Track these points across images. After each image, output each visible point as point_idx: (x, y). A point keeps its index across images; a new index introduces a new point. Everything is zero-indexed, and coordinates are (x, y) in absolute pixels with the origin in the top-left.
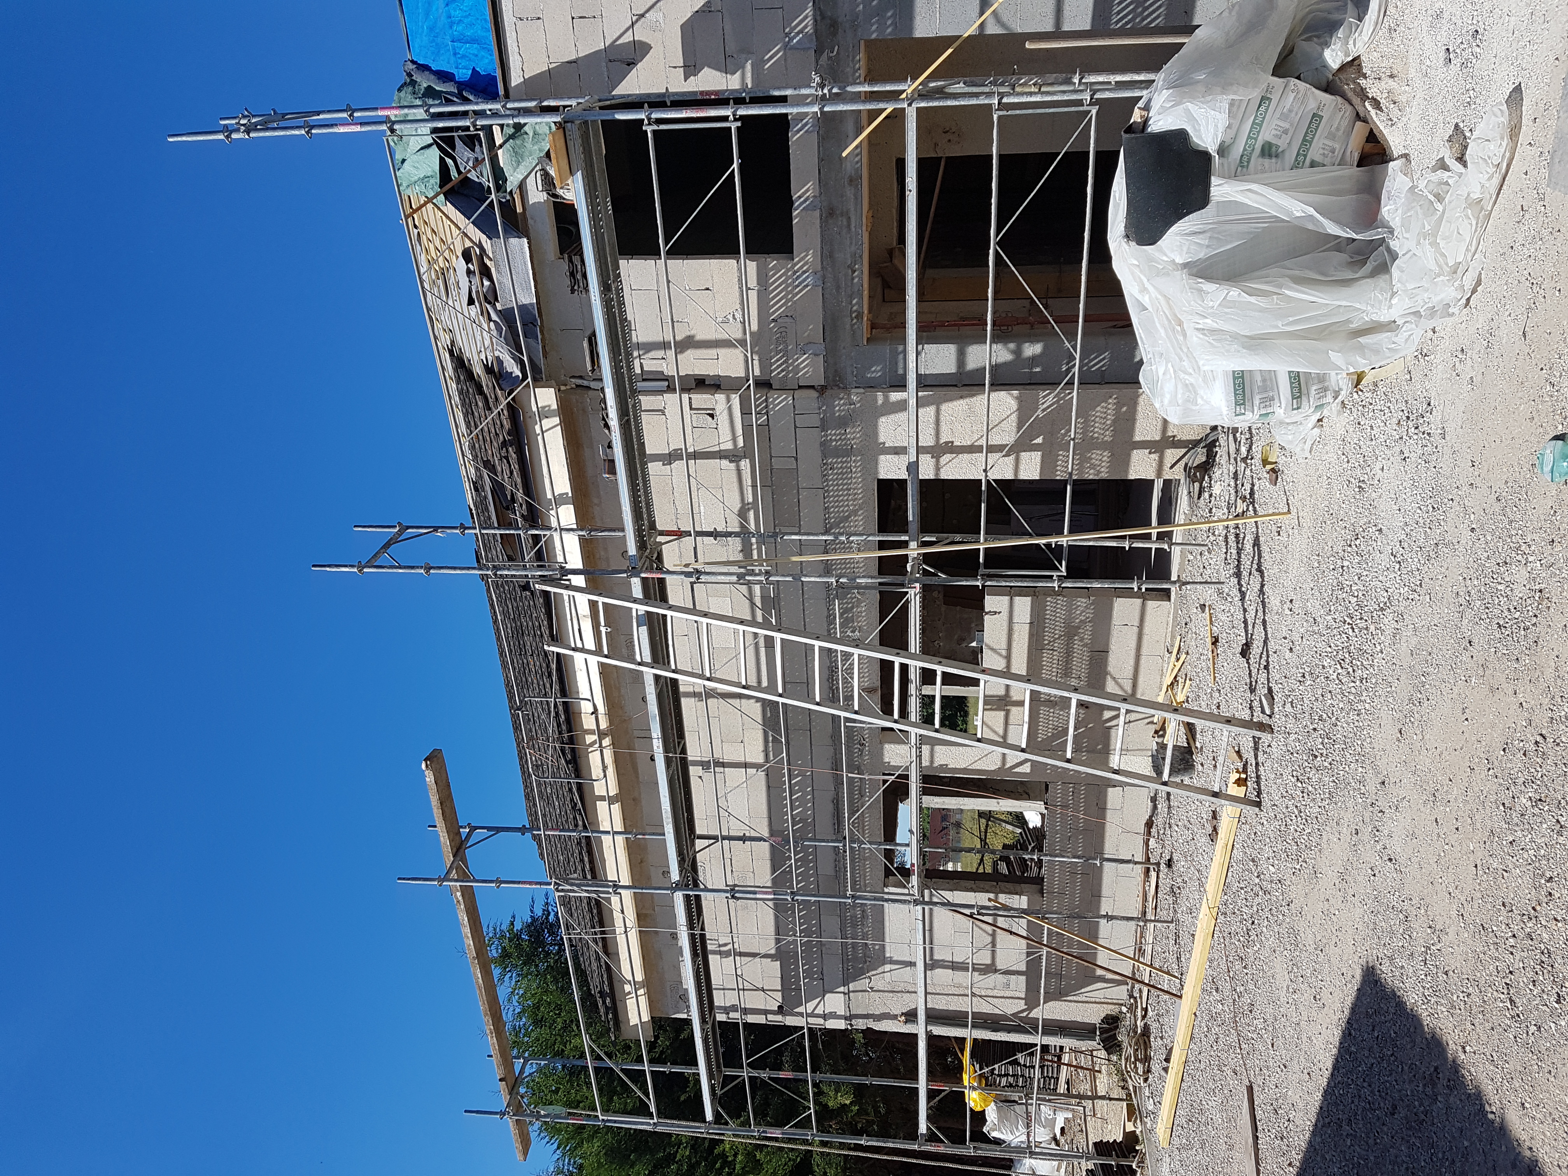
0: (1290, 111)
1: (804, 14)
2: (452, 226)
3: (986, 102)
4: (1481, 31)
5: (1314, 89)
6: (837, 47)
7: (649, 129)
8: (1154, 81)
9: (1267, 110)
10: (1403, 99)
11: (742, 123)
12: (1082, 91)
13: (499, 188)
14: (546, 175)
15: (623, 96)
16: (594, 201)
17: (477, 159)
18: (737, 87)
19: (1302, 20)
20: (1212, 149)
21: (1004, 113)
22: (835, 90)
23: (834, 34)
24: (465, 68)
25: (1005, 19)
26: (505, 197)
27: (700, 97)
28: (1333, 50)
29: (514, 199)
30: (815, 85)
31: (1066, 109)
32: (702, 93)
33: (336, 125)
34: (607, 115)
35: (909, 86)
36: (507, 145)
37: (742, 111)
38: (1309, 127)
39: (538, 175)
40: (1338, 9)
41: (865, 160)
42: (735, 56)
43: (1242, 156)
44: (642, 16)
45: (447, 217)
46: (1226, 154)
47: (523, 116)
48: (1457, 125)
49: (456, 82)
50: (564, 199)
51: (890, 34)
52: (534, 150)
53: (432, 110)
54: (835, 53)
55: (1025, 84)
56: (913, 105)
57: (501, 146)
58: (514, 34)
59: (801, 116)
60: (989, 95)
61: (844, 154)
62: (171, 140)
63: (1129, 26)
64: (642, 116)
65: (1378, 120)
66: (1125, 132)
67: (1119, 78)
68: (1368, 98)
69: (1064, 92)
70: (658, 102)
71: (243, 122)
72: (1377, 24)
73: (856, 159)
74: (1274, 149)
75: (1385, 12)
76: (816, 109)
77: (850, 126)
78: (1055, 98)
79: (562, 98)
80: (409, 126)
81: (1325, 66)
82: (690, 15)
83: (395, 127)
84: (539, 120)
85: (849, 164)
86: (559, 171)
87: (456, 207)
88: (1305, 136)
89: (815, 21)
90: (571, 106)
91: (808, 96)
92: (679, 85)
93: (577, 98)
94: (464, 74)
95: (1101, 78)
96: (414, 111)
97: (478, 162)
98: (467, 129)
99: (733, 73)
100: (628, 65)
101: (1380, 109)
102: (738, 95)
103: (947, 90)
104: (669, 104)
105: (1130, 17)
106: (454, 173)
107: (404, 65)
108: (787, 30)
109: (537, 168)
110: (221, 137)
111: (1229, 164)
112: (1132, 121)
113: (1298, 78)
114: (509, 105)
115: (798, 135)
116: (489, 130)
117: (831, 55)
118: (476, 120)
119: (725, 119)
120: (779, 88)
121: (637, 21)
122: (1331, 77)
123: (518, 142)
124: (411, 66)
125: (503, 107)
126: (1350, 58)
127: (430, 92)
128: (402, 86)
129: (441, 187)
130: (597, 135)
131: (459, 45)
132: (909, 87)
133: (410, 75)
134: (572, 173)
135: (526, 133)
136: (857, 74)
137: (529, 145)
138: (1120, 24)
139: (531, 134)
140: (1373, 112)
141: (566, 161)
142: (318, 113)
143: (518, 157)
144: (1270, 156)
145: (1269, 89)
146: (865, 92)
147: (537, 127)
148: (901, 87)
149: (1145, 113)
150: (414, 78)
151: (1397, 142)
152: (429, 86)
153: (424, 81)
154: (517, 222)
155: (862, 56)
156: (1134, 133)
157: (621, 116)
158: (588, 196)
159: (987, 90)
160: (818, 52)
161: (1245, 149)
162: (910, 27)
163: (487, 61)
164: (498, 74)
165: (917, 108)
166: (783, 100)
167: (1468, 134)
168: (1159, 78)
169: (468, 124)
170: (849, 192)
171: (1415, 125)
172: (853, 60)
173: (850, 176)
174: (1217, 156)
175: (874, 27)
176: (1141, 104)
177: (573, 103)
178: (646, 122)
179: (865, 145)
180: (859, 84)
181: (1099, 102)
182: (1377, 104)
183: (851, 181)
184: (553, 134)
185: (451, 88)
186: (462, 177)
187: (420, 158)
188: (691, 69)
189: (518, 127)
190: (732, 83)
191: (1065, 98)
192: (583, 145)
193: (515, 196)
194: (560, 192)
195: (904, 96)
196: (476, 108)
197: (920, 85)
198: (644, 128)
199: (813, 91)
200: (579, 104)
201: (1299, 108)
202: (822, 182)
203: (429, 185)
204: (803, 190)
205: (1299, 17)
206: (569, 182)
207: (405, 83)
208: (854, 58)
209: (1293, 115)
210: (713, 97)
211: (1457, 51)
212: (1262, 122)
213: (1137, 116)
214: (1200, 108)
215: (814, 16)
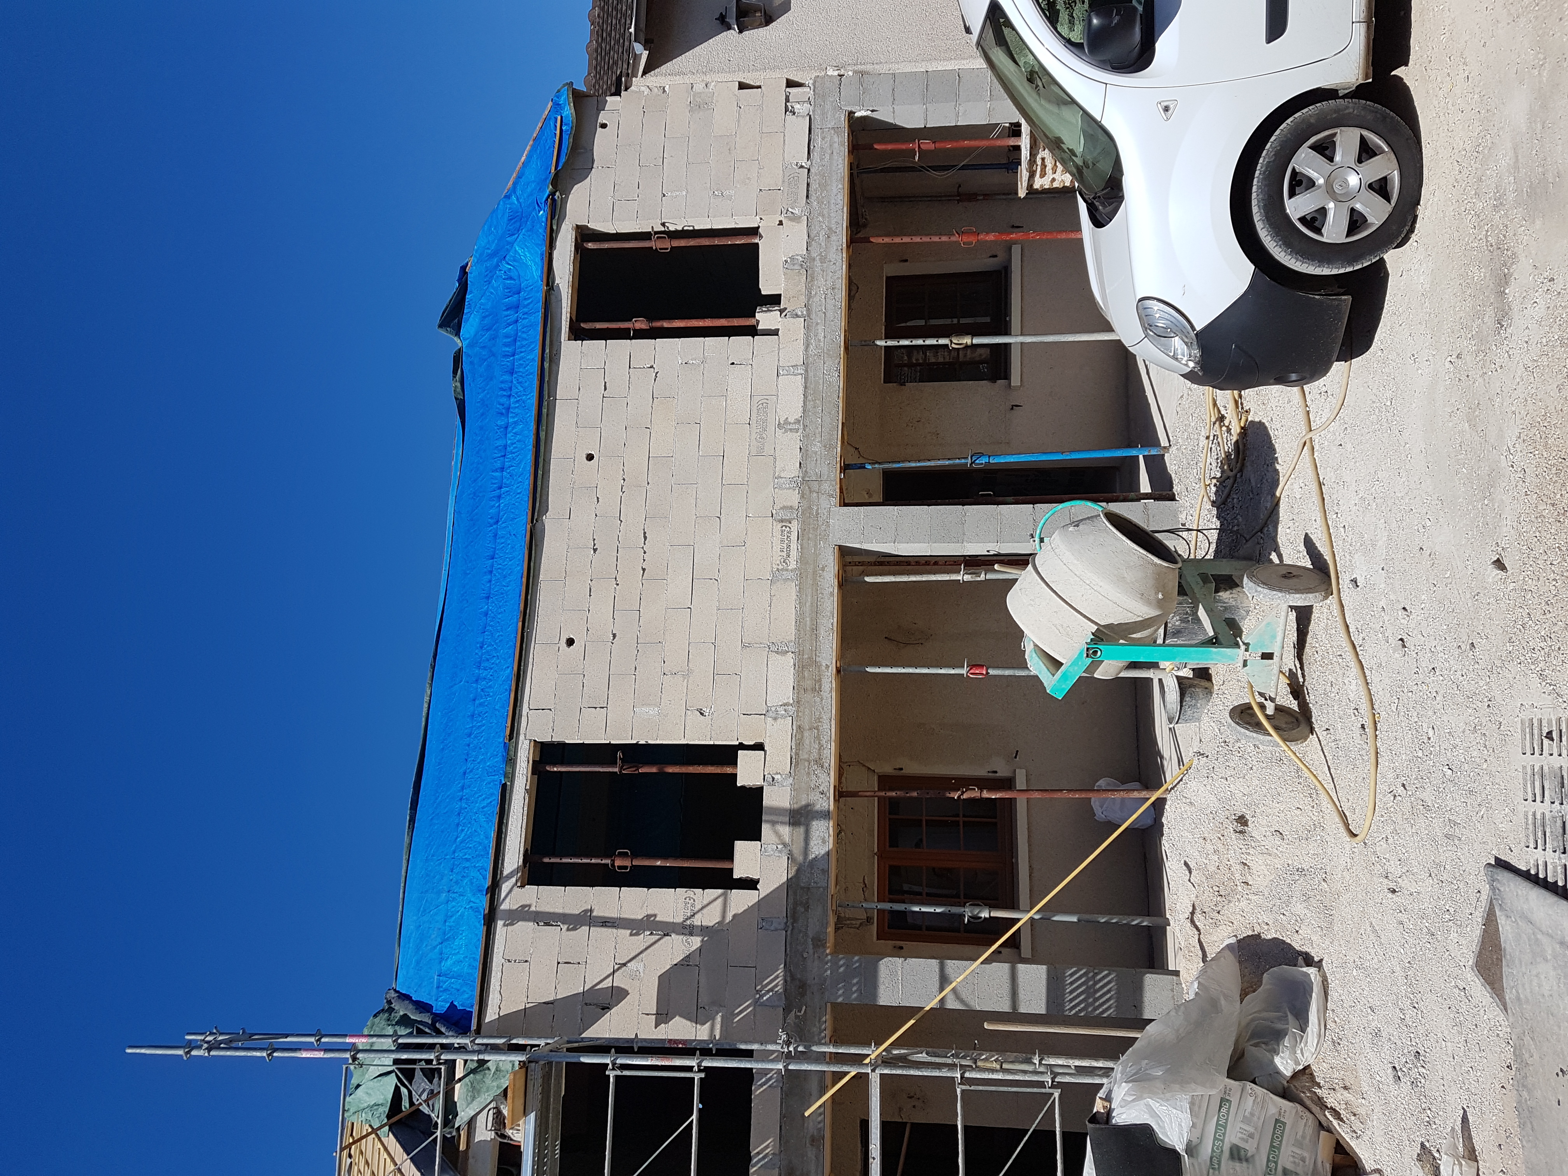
0: (1252, 1114)
1: (776, 974)
2: (388, 1160)
3: (949, 1075)
4: (1422, 1052)
5: (1271, 1095)
6: (804, 1007)
7: (612, 1074)
8: (1113, 1069)
9: (1228, 1112)
10: (1361, 1111)
11: (706, 1075)
12: (1042, 1073)
13: (447, 1123)
14: (498, 1114)
15: (591, 1039)
16: (542, 1143)
17: (432, 1091)
18: (706, 1038)
19: (1248, 1024)
20: (1180, 1148)
21: (967, 1087)
22: (801, 1049)
23: (803, 995)
24: (444, 1001)
25: (964, 996)
26: (450, 1133)
27: (667, 1045)
28: (1282, 1058)
29: (460, 1136)
30: (781, 1042)
31: (1028, 1090)
32: (670, 1041)
33: (300, 1049)
34: (572, 1058)
35: (873, 1051)
36: (467, 1080)
37: (707, 1063)
38: (1274, 1133)
39: (491, 1112)
40: (1279, 1019)
41: (828, 1121)
42: (707, 1008)
43: (1211, 1158)
44: (624, 965)
45: (386, 1149)
46: (1195, 1155)
47: (490, 1053)
48: (1422, 1145)
49: (432, 1013)
50: (512, 1140)
51: (855, 999)
52: (492, 1086)
53: (400, 1041)
54: (802, 1012)
55: (986, 1060)
56: (877, 1071)
57: (460, 1080)
58: (499, 974)
59: (766, 1072)
60: (952, 1067)
61: (807, 1114)
62: (129, 1051)
63: (1082, 1014)
64: (607, 1060)
65: (1343, 1131)
66: (1090, 1121)
67: (1078, 1063)
68: (1327, 1107)
69: (1025, 1072)
70: (625, 1048)
71: (209, 1038)
72: (1320, 1036)
73: (820, 1119)
74: (1242, 1153)
75: (1325, 1026)
76: (780, 1066)
77: (814, 1085)
78: (1017, 1078)
79: (531, 1037)
80: (372, 1055)
81: (1278, 1072)
82: (668, 967)
83: (358, 1056)
84: (503, 1058)
85: (811, 1124)
86: (513, 1111)
87: (398, 1140)
88: (1272, 1142)
89: (785, 981)
90: (539, 1046)
91: (774, 1052)
92: (650, 1032)
93: (547, 1038)
94: (440, 1006)
95: (1060, 1062)
96: (383, 1040)
97: (433, 1094)
98: (429, 1062)
99: (703, 1024)
100: (603, 1009)
101: (1342, 1120)
102: (705, 1046)
103: (910, 1058)
104: (636, 1050)
105: (1082, 1006)
106: (405, 1103)
107: (387, 993)
108: (758, 988)
109: (492, 1106)
110: (180, 1052)
111: (1199, 1164)
112: (1095, 1110)
113: (1254, 1082)
114: (478, 1041)
115: (762, 1089)
116: (452, 1064)
117: (799, 1014)
118: (441, 1055)
119: (689, 1069)
120: (746, 1042)
121: (618, 969)
122: (1285, 1083)
123: (478, 1077)
124: (393, 994)
125: (471, 1042)
126: (1301, 1067)
127: (405, 1021)
128: (379, 1013)
129: (389, 1117)
130: (559, 1076)
131: (444, 979)
132: (873, 1053)
133: (389, 1002)
134: (525, 1113)
135: (489, 1069)
136: (823, 1035)
137: (488, 1080)
138: (1074, 1012)
139: (493, 1070)
140: (1335, 1123)
141: (522, 1101)
142: (287, 1036)
143: (474, 1092)
144: (1240, 1160)
145: (1226, 1091)
146: (831, 1053)
147: (501, 1064)
148: (865, 1052)
149: (1107, 1104)
150: (393, 1006)
151: (1367, 1156)
152: (405, 1015)
153: (401, 1009)
154: (457, 1158)
155: (828, 1018)
156: (1098, 1123)
157: (586, 1059)
158: (537, 1138)
159: (949, 1061)
160: (787, 1010)
161: (1213, 1150)
162: (874, 994)
163: (466, 996)
164: (475, 1010)
165: (881, 1074)
166: (748, 1054)
167: (1437, 1155)
168: (1118, 1068)
169: (432, 1057)
170: (811, 1153)
171: (1381, 1139)
172: (819, 1021)
173: (812, 1136)
174: (1186, 1156)
175: (840, 992)
176: (1102, 1094)
177: (542, 1042)
178: (610, 1066)
179: (829, 1105)
180: (824, 1044)
181: (1060, 1085)
182: (1337, 1115)
183: (813, 1141)
184: (515, 1073)
185: (426, 1018)
186: (414, 1108)
187: (376, 1084)
188: (662, 1016)
189: (482, 1063)
190: (701, 1033)
191: (1027, 1078)
192: (543, 1085)
193: (462, 1133)
194: (509, 1132)
195: (867, 1061)
196: (444, 1041)
197: (883, 1051)
198: (607, 1073)
199: (779, 1048)
200: (547, 1044)
201: (1260, 1112)
202: (783, 1139)
203: (377, 1114)
204: (762, 1146)
205: (1243, 1023)
206: (521, 1122)
207: (383, 1010)
208: (820, 1019)
209: (1255, 1119)
210: (680, 1046)
211: (1404, 1069)
212: (1226, 1123)
213: (1099, 1106)
214: (1161, 1105)
215: (785, 976)
